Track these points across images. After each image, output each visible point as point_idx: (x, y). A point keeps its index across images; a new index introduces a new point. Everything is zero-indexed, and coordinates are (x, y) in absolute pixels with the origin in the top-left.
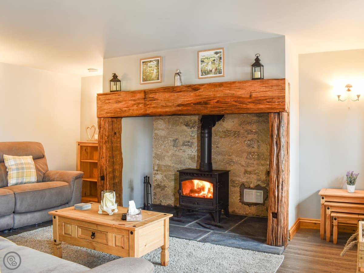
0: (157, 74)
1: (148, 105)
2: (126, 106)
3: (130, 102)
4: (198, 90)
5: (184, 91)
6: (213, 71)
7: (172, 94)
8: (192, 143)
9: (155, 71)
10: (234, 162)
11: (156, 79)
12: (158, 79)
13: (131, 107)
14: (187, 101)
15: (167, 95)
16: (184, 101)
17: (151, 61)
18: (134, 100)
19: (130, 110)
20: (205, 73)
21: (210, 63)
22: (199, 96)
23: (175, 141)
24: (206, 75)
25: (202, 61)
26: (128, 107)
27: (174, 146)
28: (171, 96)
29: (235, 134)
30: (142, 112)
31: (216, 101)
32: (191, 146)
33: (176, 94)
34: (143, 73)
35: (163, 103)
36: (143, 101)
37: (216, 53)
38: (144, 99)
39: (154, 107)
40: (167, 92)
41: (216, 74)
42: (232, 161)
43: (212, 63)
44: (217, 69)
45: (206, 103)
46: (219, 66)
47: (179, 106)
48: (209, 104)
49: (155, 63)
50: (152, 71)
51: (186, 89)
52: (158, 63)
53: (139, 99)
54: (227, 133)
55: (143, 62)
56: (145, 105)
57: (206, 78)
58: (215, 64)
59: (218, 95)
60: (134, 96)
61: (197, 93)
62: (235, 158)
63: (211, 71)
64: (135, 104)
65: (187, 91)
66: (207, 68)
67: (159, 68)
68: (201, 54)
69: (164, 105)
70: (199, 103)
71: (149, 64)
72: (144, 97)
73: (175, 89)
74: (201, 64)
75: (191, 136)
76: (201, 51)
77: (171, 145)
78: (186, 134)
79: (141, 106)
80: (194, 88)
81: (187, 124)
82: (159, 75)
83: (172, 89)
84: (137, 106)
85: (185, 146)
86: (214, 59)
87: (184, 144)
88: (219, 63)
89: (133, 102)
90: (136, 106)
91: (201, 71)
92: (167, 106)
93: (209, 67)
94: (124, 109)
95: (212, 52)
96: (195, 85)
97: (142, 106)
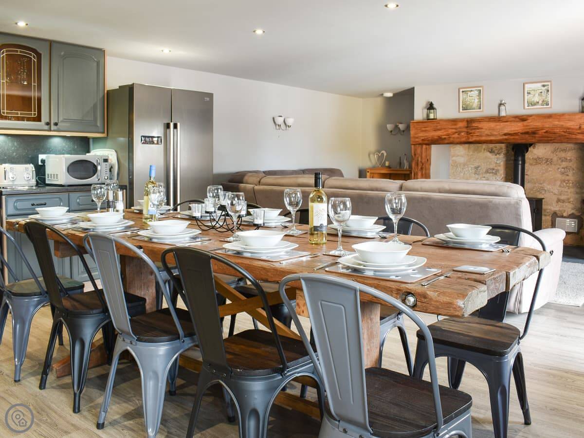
0: (479, 103)
1: (471, 133)
2: (445, 133)
3: (450, 130)
4: (525, 121)
5: (511, 121)
6: (540, 102)
7: (498, 124)
8: (497, 171)
9: (477, 101)
10: (545, 190)
11: (478, 108)
12: (480, 108)
13: (451, 135)
14: (514, 130)
15: (492, 125)
16: (511, 131)
17: (472, 91)
18: (456, 129)
19: (450, 137)
20: (532, 104)
21: (537, 95)
22: (527, 126)
23: (477, 168)
24: (532, 106)
25: (529, 93)
26: (448, 135)
27: (475, 174)
28: (497, 125)
29: (547, 161)
30: (463, 140)
31: (544, 131)
32: (496, 174)
33: (502, 124)
34: (463, 102)
35: (487, 132)
36: (465, 130)
37: (544, 86)
38: (467, 127)
39: (477, 136)
40: (492, 121)
41: (543, 105)
42: (543, 190)
43: (539, 95)
44: (544, 101)
45: (534, 133)
46: (546, 98)
47: (505, 135)
48: (538, 134)
49: (477, 92)
50: (473, 101)
51: (513, 119)
52: (480, 93)
53: (460, 128)
54: (538, 161)
55: (463, 92)
56: (468, 133)
57: (532, 109)
58: (542, 96)
59: (547, 126)
60: (455, 125)
61: (525, 123)
62: (547, 187)
63: (538, 102)
64: (456, 132)
65: (514, 121)
66: (533, 99)
67: (480, 98)
68: (526, 86)
69: (489, 134)
70: (527, 133)
71: (469, 93)
72: (466, 126)
73: (502, 119)
74: (528, 95)
75: (496, 163)
76: (527, 83)
77: (472, 173)
78: (490, 160)
79: (463, 134)
80: (522, 119)
81: (492, 150)
82: (480, 105)
83: (498, 119)
84: (459, 135)
85: (489, 173)
86: (541, 91)
87: (487, 172)
88: (546, 95)
89: (454, 131)
90: (457, 134)
91: (527, 102)
92: (492, 135)
93: (536, 99)
94: (443, 137)
95: (539, 85)
96: (523, 116)
97: (465, 134)
